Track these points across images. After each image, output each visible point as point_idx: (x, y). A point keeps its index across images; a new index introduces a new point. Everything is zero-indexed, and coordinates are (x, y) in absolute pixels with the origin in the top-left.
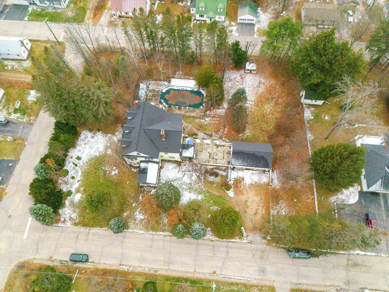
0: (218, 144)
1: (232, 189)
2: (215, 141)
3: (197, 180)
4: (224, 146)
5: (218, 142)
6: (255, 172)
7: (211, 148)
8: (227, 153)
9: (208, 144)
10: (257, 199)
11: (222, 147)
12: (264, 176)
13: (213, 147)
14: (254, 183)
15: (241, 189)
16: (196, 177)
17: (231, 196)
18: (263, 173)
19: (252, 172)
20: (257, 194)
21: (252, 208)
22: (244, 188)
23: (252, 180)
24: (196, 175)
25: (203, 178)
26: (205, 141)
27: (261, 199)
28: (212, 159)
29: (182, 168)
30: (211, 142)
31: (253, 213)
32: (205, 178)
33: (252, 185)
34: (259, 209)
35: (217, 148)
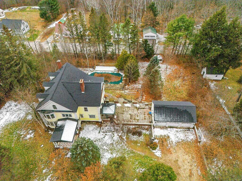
0: (138, 107)
1: (158, 148)
2: (135, 105)
3: (119, 140)
4: (144, 108)
5: (138, 105)
6: (179, 130)
7: (132, 111)
8: (148, 114)
9: (128, 107)
10: (188, 158)
11: (142, 110)
12: (189, 133)
13: (133, 110)
14: (180, 141)
15: (167, 147)
16: (118, 137)
17: (158, 156)
18: (187, 130)
19: (177, 130)
20: (188, 153)
21: (185, 169)
22: (171, 147)
23: (179, 138)
24: (118, 135)
25: (126, 138)
26: (126, 105)
27: (193, 158)
28: (134, 120)
29: (103, 129)
30: (132, 105)
31: (187, 175)
32: (128, 138)
33: (179, 142)
34: (194, 170)
35: (138, 110)
